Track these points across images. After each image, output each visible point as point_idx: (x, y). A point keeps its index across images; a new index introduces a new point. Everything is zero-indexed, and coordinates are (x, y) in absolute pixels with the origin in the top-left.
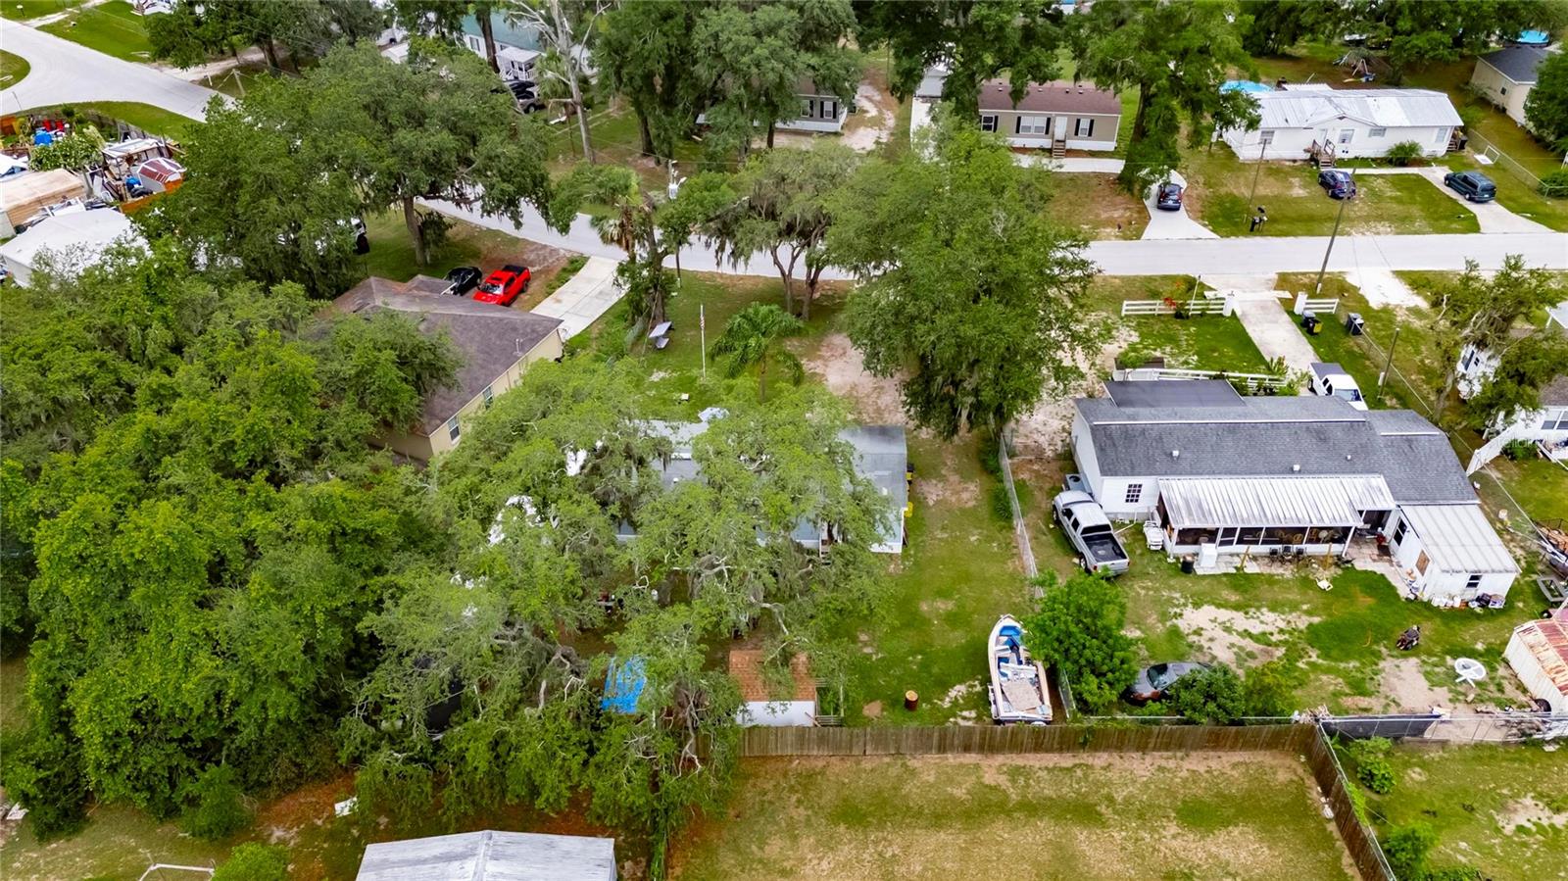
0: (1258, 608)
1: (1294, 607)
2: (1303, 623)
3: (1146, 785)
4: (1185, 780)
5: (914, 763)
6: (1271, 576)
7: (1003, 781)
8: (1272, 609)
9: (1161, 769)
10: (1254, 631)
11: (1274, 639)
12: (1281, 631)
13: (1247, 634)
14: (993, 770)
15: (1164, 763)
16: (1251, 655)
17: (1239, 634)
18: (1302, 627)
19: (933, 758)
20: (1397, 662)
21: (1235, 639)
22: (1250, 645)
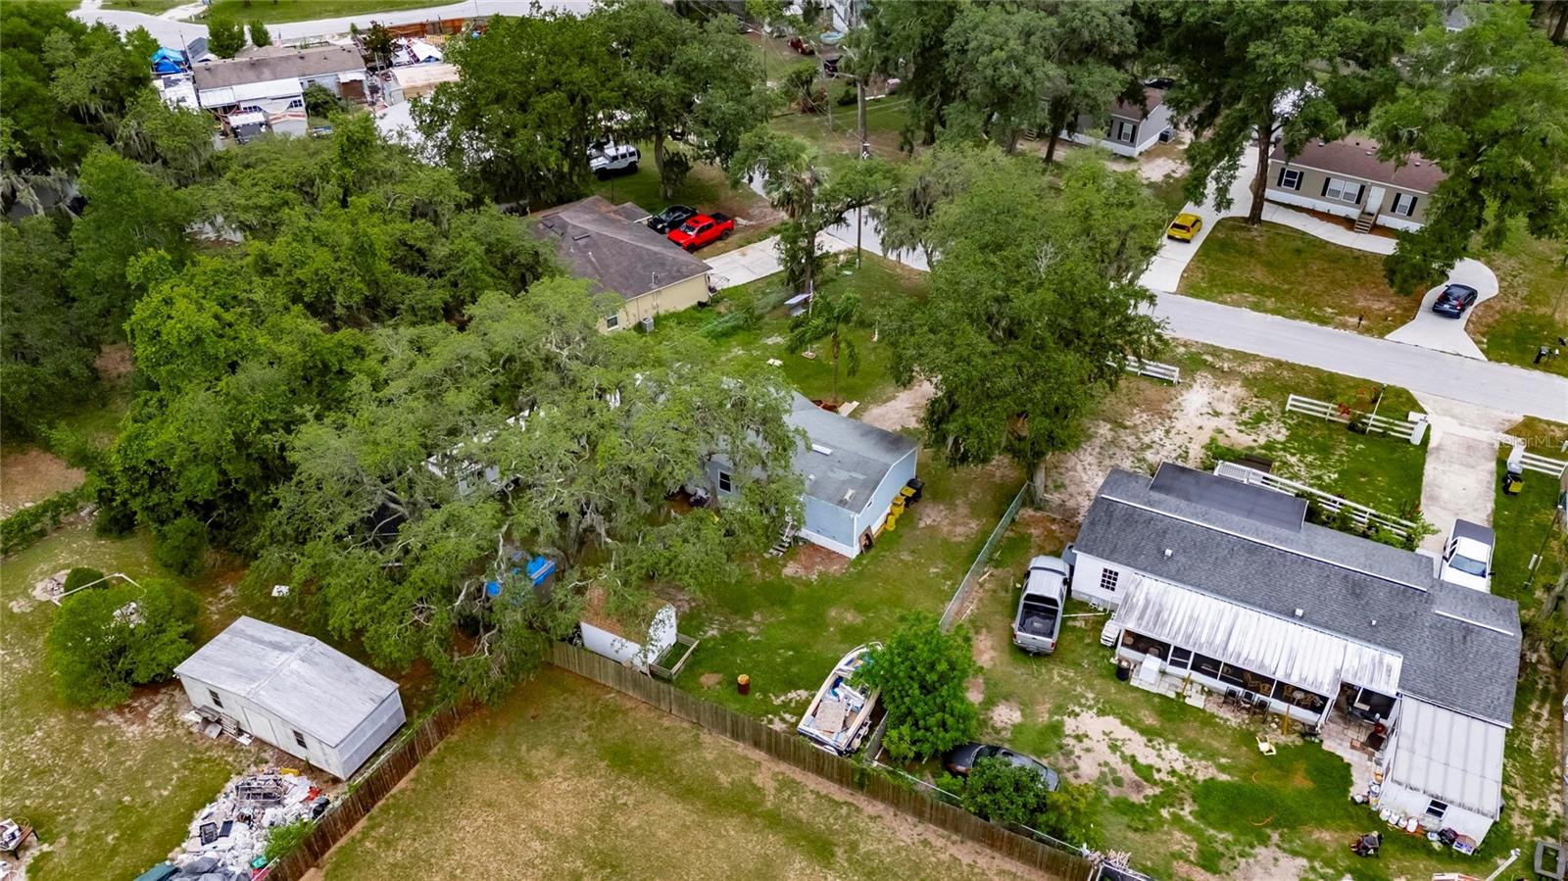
0: (1167, 741)
1: (1211, 755)
2: (1204, 772)
3: (898, 850)
4: (940, 863)
5: (706, 738)
6: (1213, 716)
7: (770, 786)
8: (1182, 748)
9: (925, 843)
10: (1142, 760)
11: (1157, 776)
12: (1173, 772)
13: (1133, 761)
14: (768, 773)
15: (932, 838)
16: (1118, 782)
17: (1124, 758)
18: (1200, 777)
19: (725, 740)
20: (1279, 854)
21: (1115, 760)
22: (1126, 772)
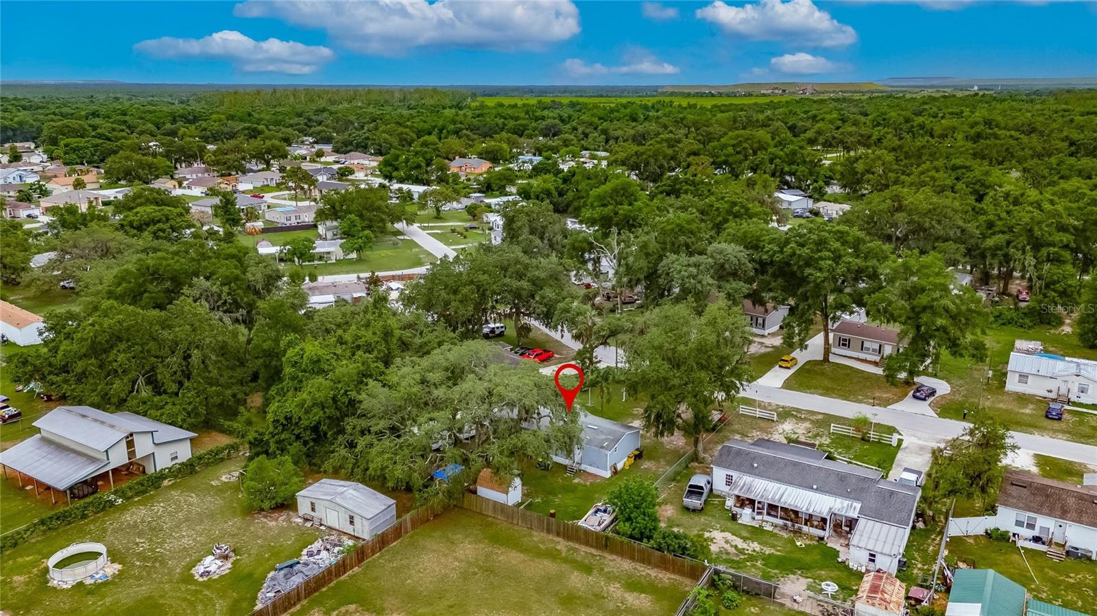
0: (753, 541)
1: (774, 546)
2: (768, 551)
3: (622, 571)
4: (641, 575)
5: (534, 533)
6: (776, 534)
7: (564, 550)
8: (759, 544)
9: (635, 569)
10: (740, 547)
11: (746, 552)
12: (754, 551)
13: (736, 547)
14: (562, 545)
15: (639, 568)
16: (728, 553)
17: (732, 546)
18: (767, 553)
19: (544, 534)
20: (800, 577)
21: (727, 547)
22: (733, 550)
